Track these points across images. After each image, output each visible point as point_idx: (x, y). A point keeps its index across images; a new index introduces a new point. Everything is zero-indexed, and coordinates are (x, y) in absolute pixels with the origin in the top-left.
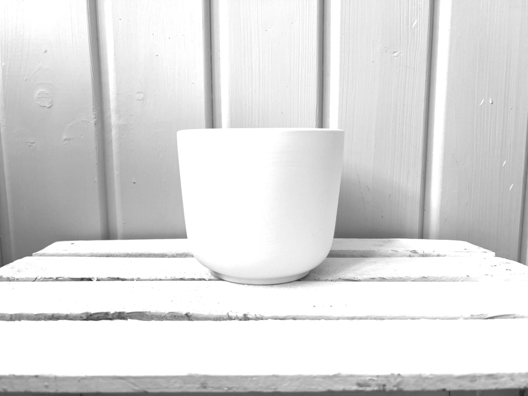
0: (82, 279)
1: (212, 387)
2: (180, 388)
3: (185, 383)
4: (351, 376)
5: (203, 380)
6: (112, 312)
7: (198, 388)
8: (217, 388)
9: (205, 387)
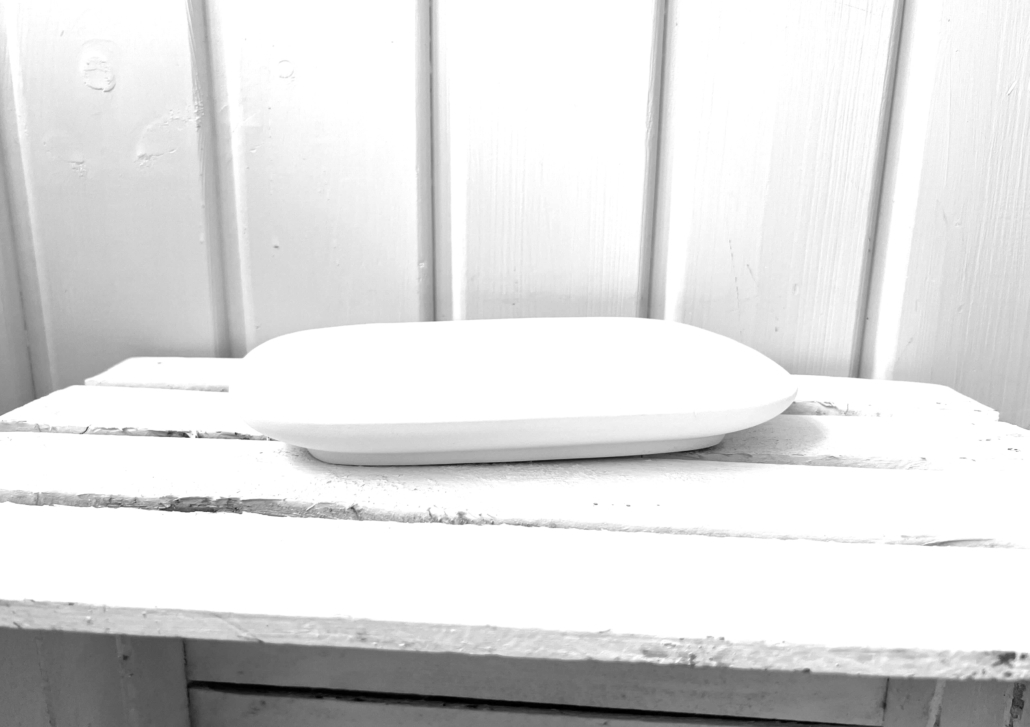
0: (170, 434)
1: (378, 641)
2: (320, 638)
3: (328, 632)
4: (632, 636)
5: (361, 626)
6: (215, 497)
7: (351, 640)
8: (385, 642)
9: (363, 640)
